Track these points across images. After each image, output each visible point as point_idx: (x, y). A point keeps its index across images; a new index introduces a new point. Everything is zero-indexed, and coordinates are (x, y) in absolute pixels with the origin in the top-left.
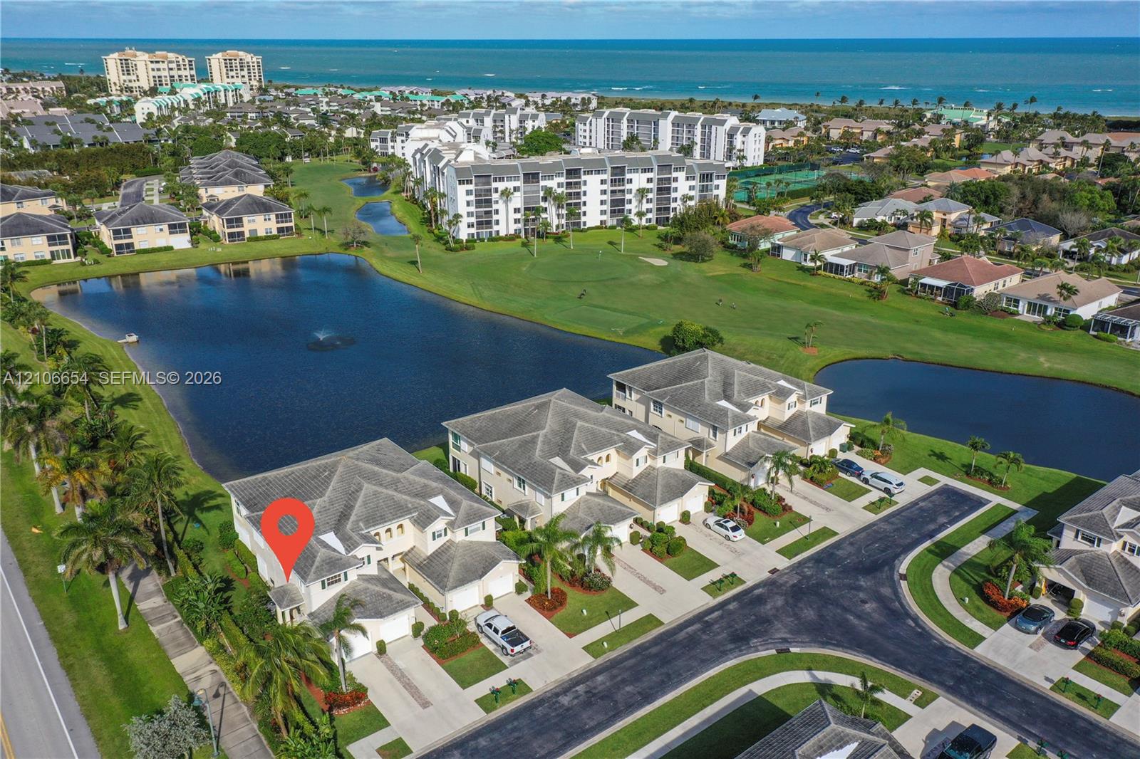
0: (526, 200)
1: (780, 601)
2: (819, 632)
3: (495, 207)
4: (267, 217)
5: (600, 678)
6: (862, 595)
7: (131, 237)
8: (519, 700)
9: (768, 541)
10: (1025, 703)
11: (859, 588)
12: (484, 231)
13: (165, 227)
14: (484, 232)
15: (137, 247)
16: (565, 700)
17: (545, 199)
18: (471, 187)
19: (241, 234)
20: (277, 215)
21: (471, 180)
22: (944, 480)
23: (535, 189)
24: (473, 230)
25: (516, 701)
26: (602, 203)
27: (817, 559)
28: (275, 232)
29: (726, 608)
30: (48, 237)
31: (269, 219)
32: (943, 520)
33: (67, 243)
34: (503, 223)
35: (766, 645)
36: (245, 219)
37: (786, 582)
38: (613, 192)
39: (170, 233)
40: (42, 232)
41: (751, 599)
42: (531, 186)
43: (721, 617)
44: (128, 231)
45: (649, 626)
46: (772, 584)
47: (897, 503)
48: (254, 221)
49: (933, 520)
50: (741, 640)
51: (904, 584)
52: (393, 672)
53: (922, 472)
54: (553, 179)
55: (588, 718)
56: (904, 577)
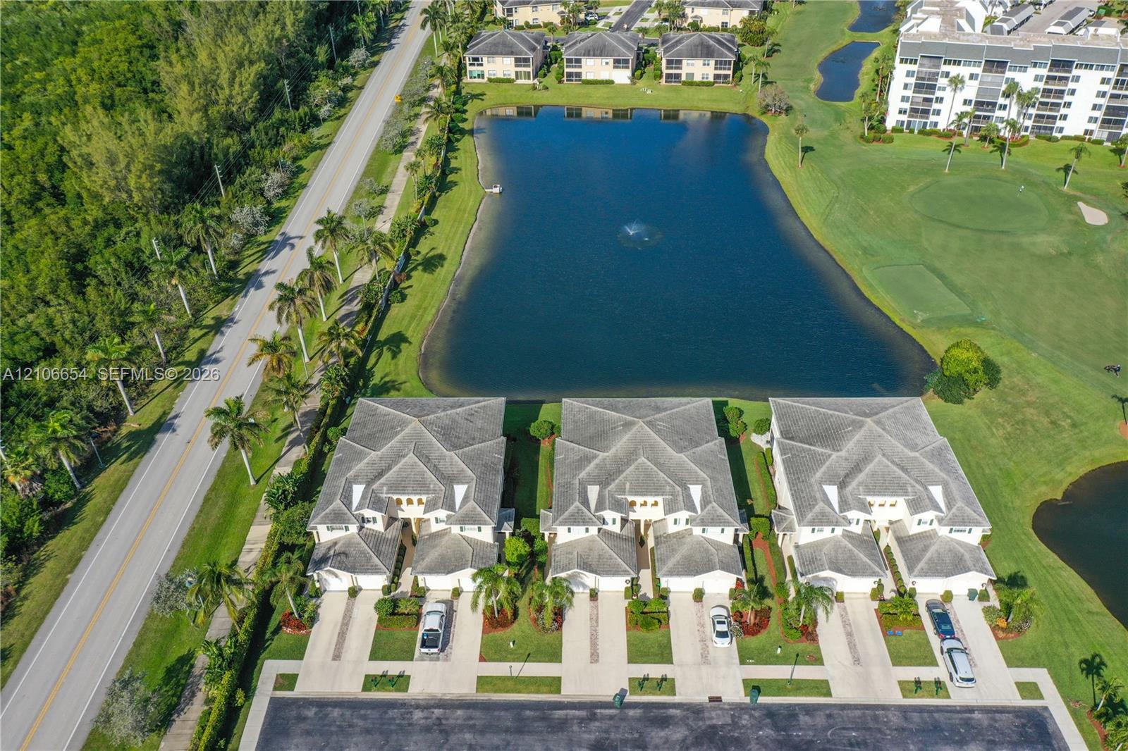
0: (980, 91)
1: (679, 735)
3: (938, 94)
4: (706, 62)
5: (459, 712)
7: (580, 67)
8: (391, 693)
9: (749, 664)
12: (918, 120)
13: (611, 61)
14: (918, 122)
15: (584, 77)
16: (417, 715)
17: (1007, 95)
18: (914, 68)
19: (678, 76)
20: (716, 62)
21: (916, 60)
22: (1051, 701)
23: (998, 80)
24: (905, 118)
25: (388, 693)
26: (1095, 107)
27: (771, 713)
28: (711, 79)
29: (626, 711)
30: (515, 59)
31: (708, 65)
33: (529, 66)
34: (944, 114)
36: (684, 62)
37: (711, 718)
38: (1113, 96)
39: (615, 67)
40: (512, 53)
41: (659, 715)
42: (990, 77)
43: (611, 717)
44: (578, 61)
45: (545, 689)
46: (697, 712)
47: (949, 697)
48: (693, 65)
52: (345, 615)
53: (1036, 675)
54: (1025, 71)
55: (414, 742)
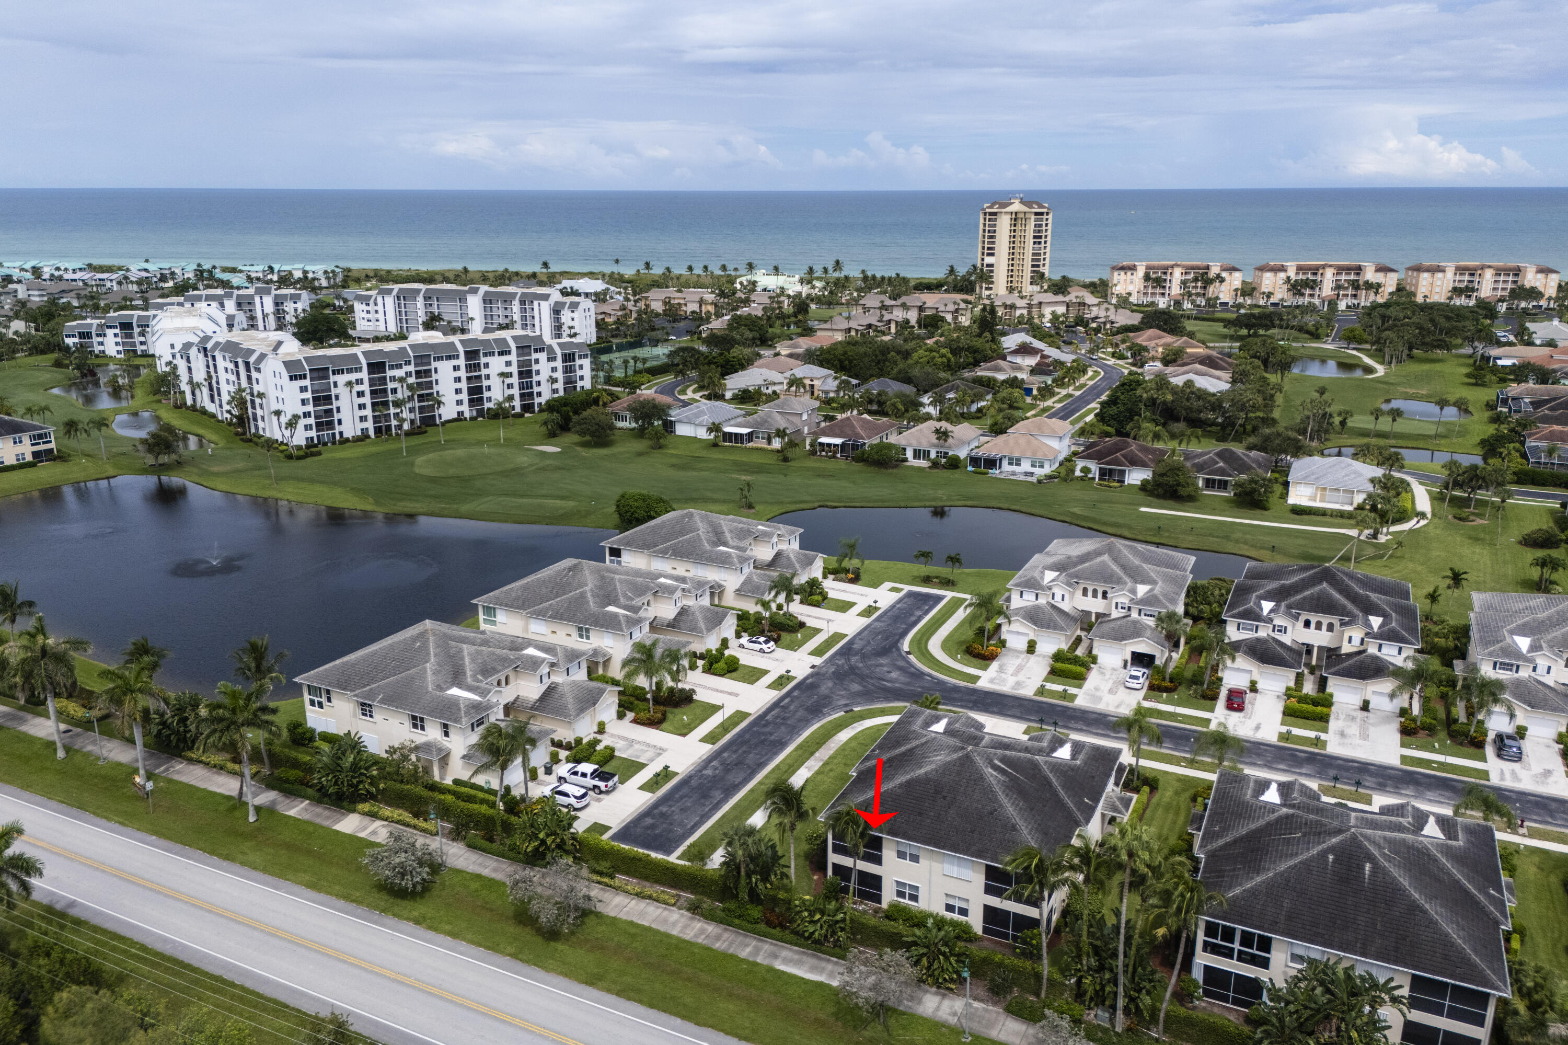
1: (830, 684)
2: (868, 695)
3: (336, 404)
5: (726, 754)
6: (885, 669)
8: (673, 780)
9: (798, 649)
10: (1021, 706)
11: (881, 665)
12: (325, 433)
16: (709, 772)
18: (307, 382)
21: (305, 375)
22: (907, 588)
23: (382, 380)
24: (313, 433)
25: (671, 782)
26: (458, 391)
27: (840, 653)
28: (29, 458)
32: (918, 613)
34: (347, 422)
35: (835, 709)
38: (468, 378)
41: (806, 686)
43: (792, 701)
46: (817, 674)
47: (881, 608)
49: (912, 615)
50: (816, 711)
51: (911, 657)
53: (888, 585)
55: (734, 778)
56: (909, 653)
